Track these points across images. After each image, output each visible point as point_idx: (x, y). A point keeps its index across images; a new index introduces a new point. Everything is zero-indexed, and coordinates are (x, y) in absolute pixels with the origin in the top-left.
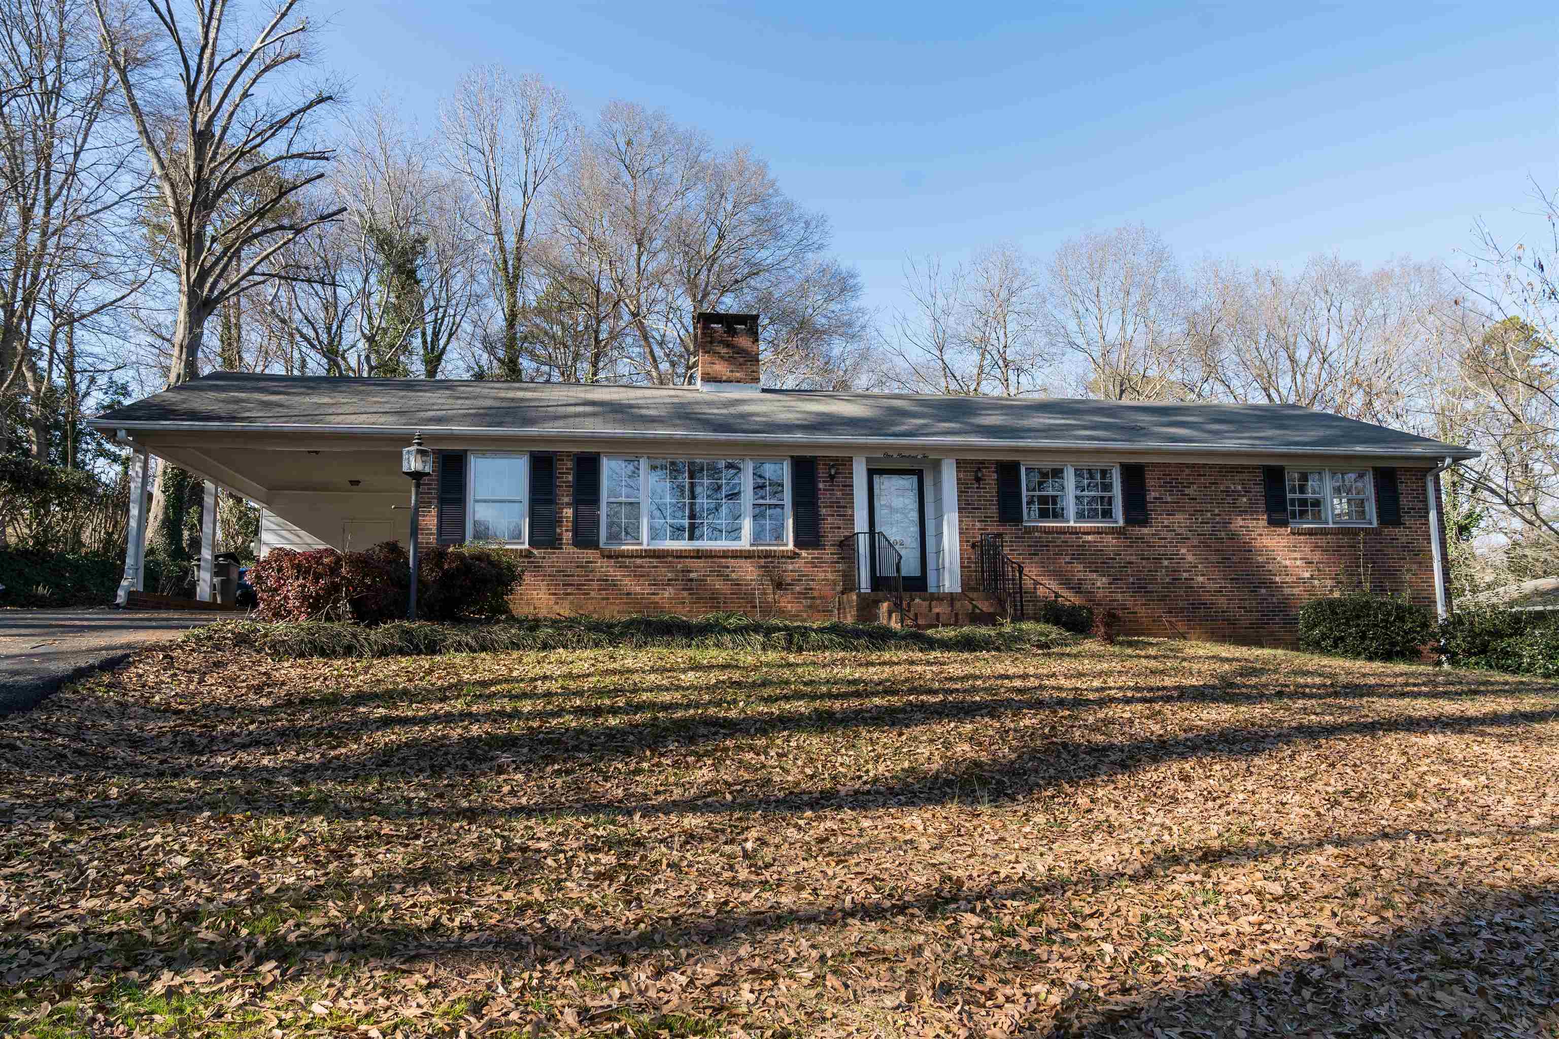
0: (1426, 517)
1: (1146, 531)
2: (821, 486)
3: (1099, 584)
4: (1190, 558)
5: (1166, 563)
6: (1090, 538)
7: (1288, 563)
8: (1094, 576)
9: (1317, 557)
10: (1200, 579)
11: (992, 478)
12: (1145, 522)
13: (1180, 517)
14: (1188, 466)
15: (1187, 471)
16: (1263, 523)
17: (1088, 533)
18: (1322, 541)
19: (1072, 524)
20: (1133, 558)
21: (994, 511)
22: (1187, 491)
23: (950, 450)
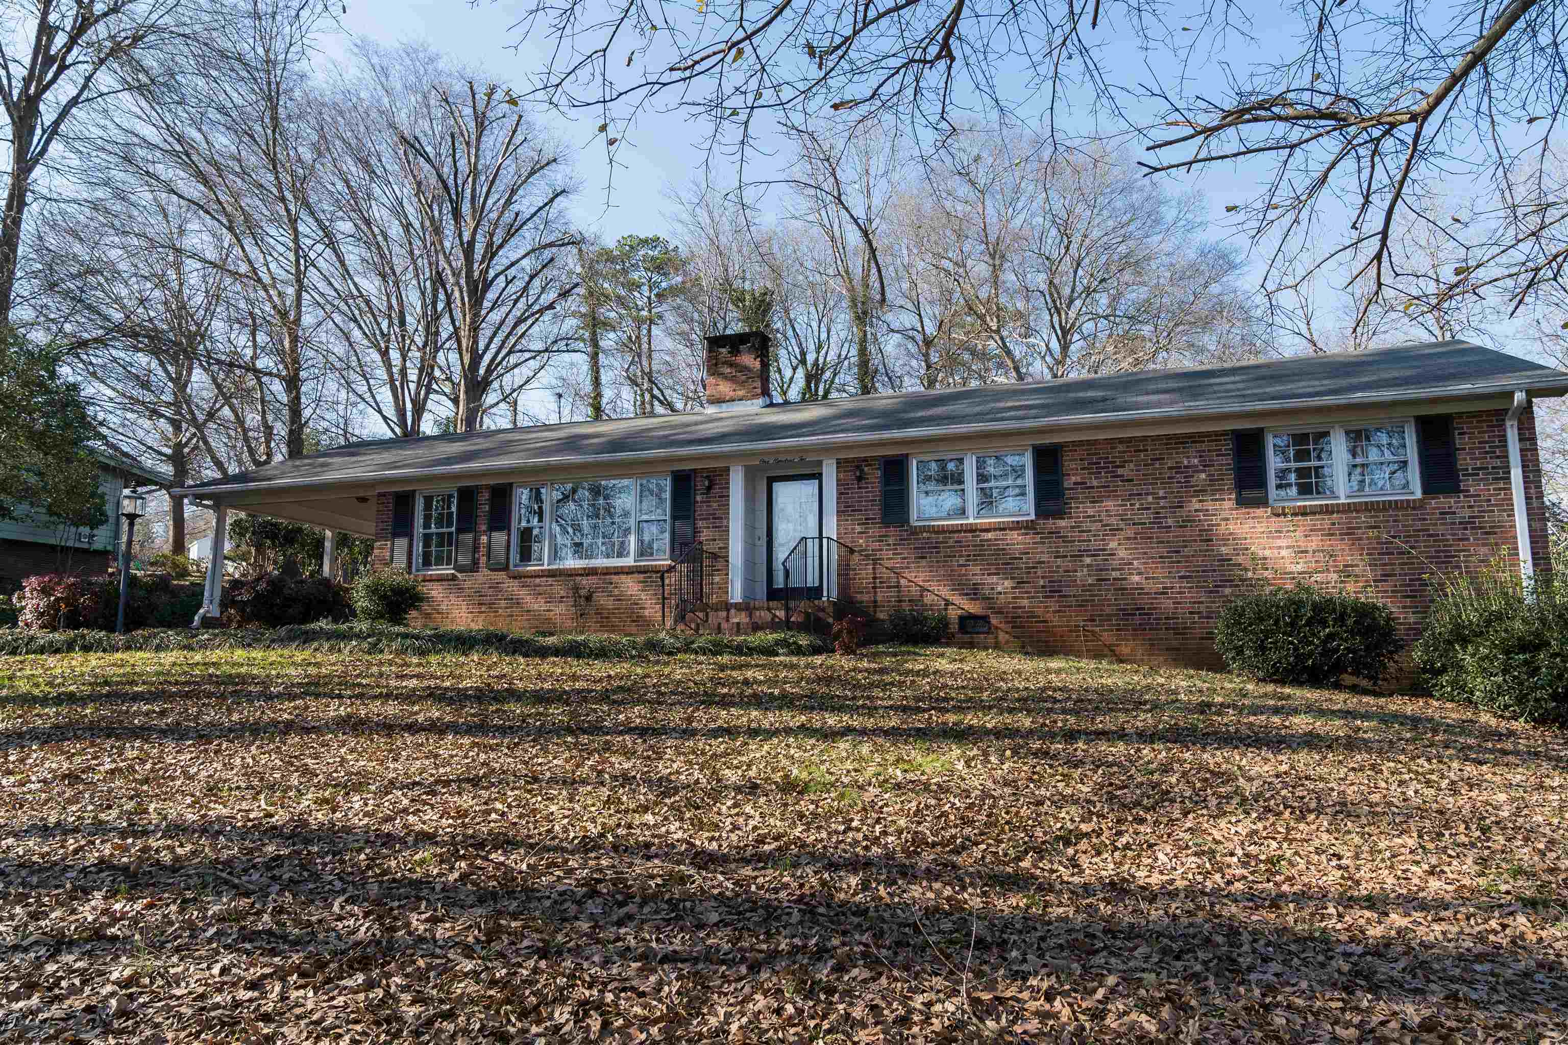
0: (1507, 479)
1: (1062, 523)
2: (699, 498)
3: (999, 589)
4: (1122, 553)
5: (1088, 560)
6: (990, 535)
7: (1267, 553)
8: (995, 579)
9: (1314, 543)
10: (1136, 578)
11: (875, 475)
12: (1060, 514)
13: (1110, 504)
14: (1121, 441)
15: (1121, 448)
16: (1227, 504)
17: (987, 530)
18: (1325, 522)
19: (971, 521)
20: (1045, 558)
21: (875, 512)
22: (1120, 471)
23: (828, 449)
